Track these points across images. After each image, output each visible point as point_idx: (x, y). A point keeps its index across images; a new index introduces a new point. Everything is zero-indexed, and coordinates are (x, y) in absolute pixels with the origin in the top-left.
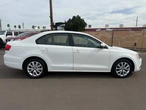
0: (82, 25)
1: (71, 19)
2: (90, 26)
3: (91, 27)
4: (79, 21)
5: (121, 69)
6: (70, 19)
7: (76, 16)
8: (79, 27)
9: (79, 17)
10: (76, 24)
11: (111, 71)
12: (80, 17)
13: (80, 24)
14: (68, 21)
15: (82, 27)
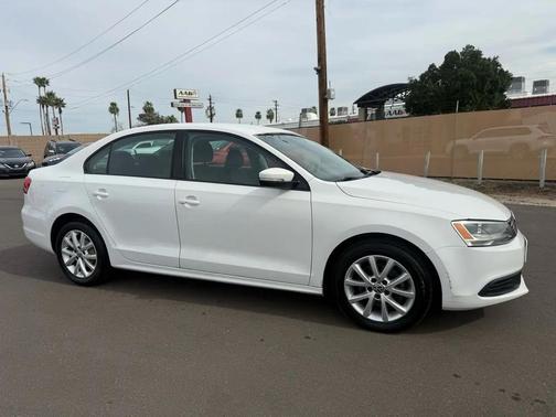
0: (488, 86)
1: (438, 66)
2: (541, 85)
3: (544, 91)
4: (473, 69)
5: (370, 289)
6: (432, 66)
7: (459, 50)
8: (470, 93)
9: (472, 55)
10: (459, 83)
11: (324, 291)
12: (479, 53)
13: (475, 81)
14: (422, 77)
15: (491, 92)
